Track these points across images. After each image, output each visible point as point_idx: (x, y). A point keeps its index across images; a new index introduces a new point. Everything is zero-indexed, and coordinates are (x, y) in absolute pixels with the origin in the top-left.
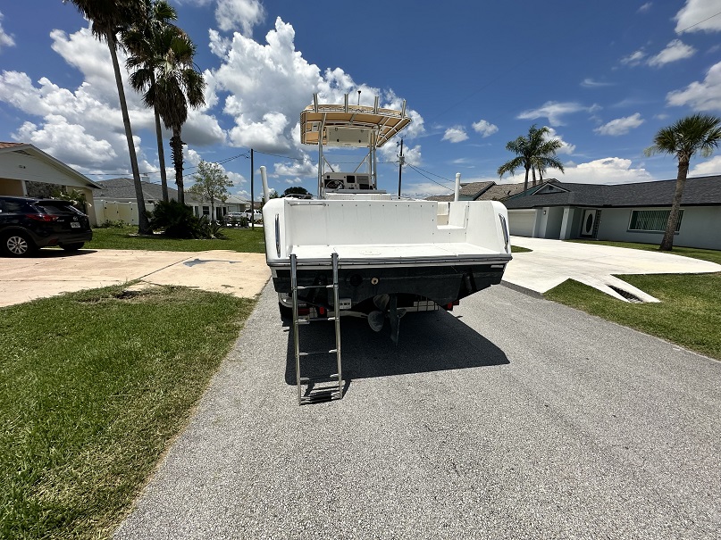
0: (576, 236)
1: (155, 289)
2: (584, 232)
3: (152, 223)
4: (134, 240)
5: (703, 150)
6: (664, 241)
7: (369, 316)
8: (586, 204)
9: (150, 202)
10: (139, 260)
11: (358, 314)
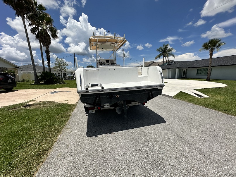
0: (180, 77)
1: (38, 103)
2: (183, 76)
3: (39, 79)
4: (33, 86)
5: (217, 49)
6: (207, 78)
7: (116, 108)
8: (183, 67)
9: (39, 72)
10: (34, 93)
11: (112, 108)
